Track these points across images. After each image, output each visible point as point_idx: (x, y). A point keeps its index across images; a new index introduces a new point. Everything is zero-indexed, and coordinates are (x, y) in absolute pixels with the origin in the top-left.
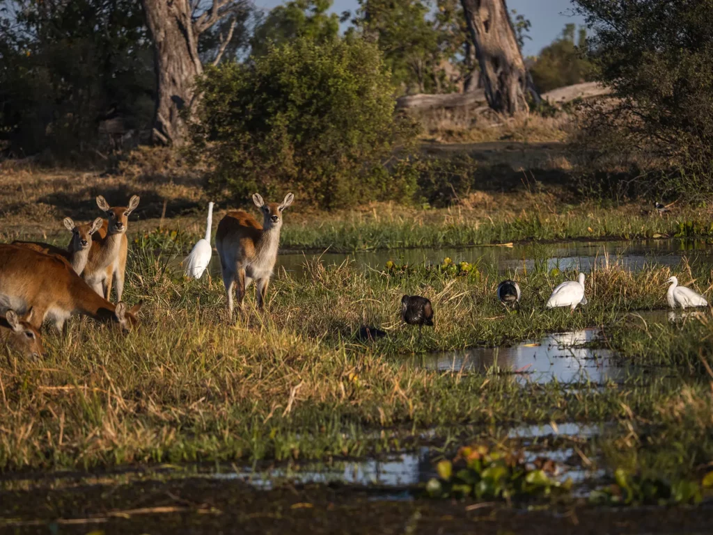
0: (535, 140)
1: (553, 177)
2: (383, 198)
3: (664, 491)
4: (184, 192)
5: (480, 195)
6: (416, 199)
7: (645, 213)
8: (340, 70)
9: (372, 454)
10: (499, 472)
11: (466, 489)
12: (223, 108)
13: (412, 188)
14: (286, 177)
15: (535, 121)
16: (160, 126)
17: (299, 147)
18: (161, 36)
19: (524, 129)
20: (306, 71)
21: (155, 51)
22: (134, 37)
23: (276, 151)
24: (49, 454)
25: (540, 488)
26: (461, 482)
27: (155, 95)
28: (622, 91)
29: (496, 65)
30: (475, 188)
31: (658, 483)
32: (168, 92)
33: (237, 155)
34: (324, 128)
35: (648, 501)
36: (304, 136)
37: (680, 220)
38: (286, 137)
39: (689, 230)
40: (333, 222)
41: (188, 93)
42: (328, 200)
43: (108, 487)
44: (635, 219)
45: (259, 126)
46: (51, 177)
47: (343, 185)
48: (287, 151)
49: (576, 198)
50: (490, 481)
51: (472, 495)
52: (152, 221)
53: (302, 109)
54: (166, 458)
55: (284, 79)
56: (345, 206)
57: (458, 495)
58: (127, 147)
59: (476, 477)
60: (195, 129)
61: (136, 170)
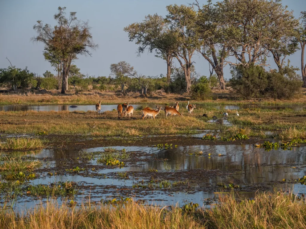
0: (226, 92)
1: (226, 97)
2: (209, 99)
3: (226, 140)
4: (188, 98)
5: (219, 99)
6: (212, 99)
7: (235, 102)
8: (205, 86)
9: (199, 133)
10: (210, 137)
11: (206, 139)
12: (193, 89)
13: (212, 98)
14: (199, 97)
15: (226, 90)
16: (187, 91)
17: (200, 94)
18: (187, 81)
19: (225, 91)
20: (201, 86)
21: (186, 83)
22: (185, 81)
23: (198, 94)
24: (166, 132)
25: (214, 139)
26: (206, 138)
27: (186, 87)
28: (234, 89)
29: (222, 84)
30: (218, 98)
31: (226, 139)
32: (188, 87)
33: (194, 94)
34: (203, 92)
35: (224, 141)
36: (201, 93)
37: (239, 103)
38: (199, 93)
39: (239, 104)
40: (203, 102)
41: (190, 88)
42: (203, 99)
43: (171, 137)
44: (234, 102)
45: (196, 91)
46: (175, 95)
47: (205, 98)
48: (199, 94)
49: (229, 100)
50: (209, 138)
51: (207, 139)
52: (185, 101)
53: (201, 90)
54: (178, 133)
55: (199, 87)
56: (205, 100)
57: (205, 139)
58: (183, 93)
59: (207, 137)
60: (190, 92)
61: (184, 95)
